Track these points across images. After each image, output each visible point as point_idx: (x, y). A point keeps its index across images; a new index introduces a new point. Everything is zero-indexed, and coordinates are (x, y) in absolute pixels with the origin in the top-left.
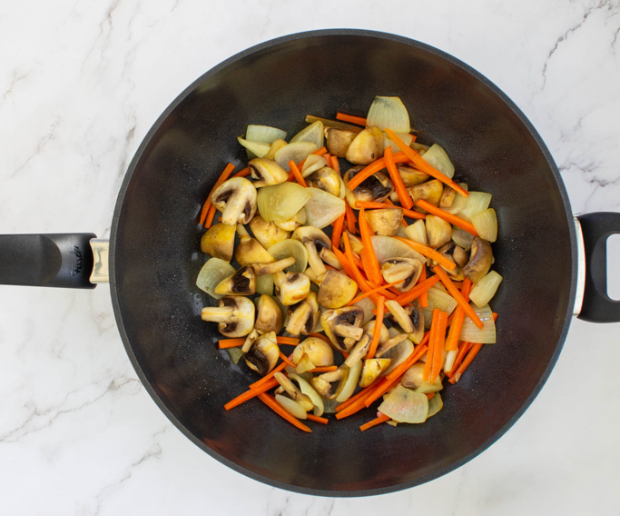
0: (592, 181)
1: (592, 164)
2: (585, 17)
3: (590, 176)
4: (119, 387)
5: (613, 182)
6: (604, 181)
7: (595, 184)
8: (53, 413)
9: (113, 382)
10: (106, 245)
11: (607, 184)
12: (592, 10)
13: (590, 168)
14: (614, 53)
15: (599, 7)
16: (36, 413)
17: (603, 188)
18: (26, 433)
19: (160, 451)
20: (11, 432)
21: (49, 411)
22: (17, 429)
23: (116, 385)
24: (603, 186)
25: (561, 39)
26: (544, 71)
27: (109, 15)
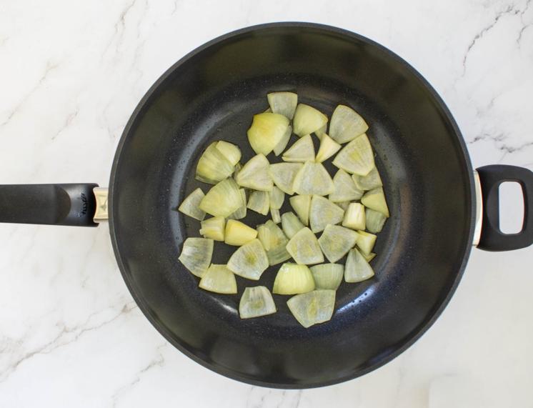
0: (502, 148)
1: (502, 135)
2: (497, 19)
3: (500, 144)
4: (130, 310)
5: (519, 149)
6: (511, 148)
7: (504, 150)
8: (79, 331)
9: (125, 307)
10: (106, 192)
11: (514, 150)
12: (502, 14)
13: (500, 138)
14: (519, 48)
15: (508, 11)
16: (65, 331)
17: (510, 154)
18: (57, 346)
19: (163, 361)
20: (46, 346)
21: (75, 329)
22: (51, 343)
23: (128, 308)
24: (510, 152)
25: (477, 37)
26: (464, 62)
27: (123, 18)
